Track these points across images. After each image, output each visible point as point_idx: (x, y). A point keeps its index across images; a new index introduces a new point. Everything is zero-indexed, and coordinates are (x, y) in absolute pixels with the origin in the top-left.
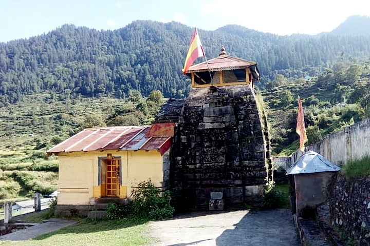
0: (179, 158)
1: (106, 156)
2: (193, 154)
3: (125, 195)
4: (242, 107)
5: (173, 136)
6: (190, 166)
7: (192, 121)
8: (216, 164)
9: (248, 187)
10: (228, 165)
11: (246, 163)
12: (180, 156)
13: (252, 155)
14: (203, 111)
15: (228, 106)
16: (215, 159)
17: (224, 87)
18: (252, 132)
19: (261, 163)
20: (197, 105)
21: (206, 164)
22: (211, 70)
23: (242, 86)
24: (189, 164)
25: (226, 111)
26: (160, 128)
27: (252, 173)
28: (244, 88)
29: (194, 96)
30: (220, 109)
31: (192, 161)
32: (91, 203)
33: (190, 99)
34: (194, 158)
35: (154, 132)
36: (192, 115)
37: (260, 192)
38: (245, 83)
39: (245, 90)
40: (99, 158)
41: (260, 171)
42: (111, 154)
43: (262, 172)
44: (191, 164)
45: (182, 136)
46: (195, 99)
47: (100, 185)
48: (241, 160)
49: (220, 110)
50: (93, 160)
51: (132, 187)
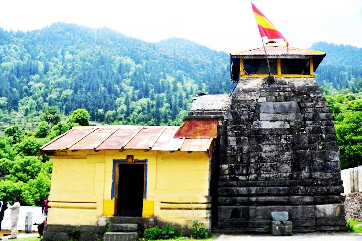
0: (225, 166)
1: (125, 158)
2: (245, 162)
3: (150, 214)
4: (309, 104)
5: (215, 137)
6: (241, 178)
7: (243, 118)
8: (279, 174)
9: (320, 207)
10: (295, 176)
11: (317, 174)
12: (226, 163)
13: (325, 165)
14: (258, 106)
15: (293, 102)
16: (277, 168)
17: (283, 79)
18: (324, 135)
19: (336, 175)
20: (248, 98)
21: (265, 175)
22: (269, 57)
23: (305, 79)
24: (239, 175)
25: (290, 107)
26: (196, 125)
27: (324, 188)
28: (309, 82)
29: (245, 87)
30: (281, 105)
31: (243, 170)
32: (99, 224)
33: (239, 91)
34: (248, 166)
35: (187, 131)
36: (243, 111)
37: (336, 212)
38: (309, 76)
39: (311, 85)
40: (115, 161)
41: (335, 185)
42: (132, 156)
43: (338, 187)
44: (242, 174)
45: (229, 137)
46: (245, 91)
47: (114, 199)
48: (311, 171)
49: (282, 107)
50: (104, 162)
51: (162, 202)
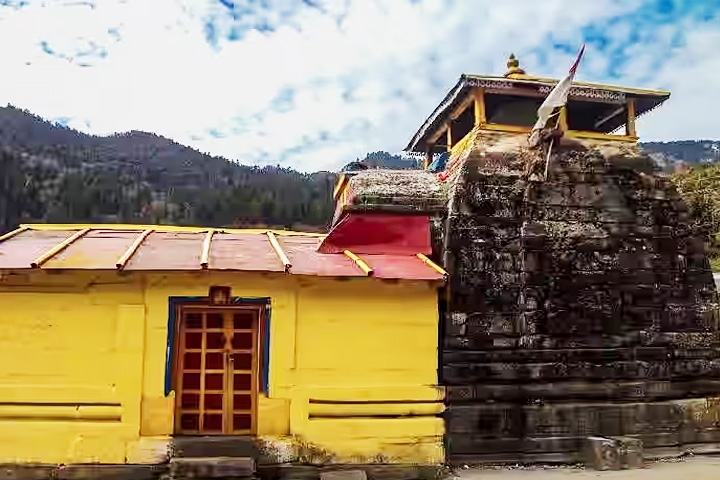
0: (460, 318)
1: (204, 294)
17: (576, 139)
20: (504, 171)
23: (619, 144)
24: (495, 335)
28: (629, 150)
29: (492, 150)
31: (503, 326)
37: (714, 415)
38: (627, 138)
39: (635, 155)
40: (174, 302)
46: (493, 157)
47: (172, 393)
50: (143, 303)
51: (311, 401)
